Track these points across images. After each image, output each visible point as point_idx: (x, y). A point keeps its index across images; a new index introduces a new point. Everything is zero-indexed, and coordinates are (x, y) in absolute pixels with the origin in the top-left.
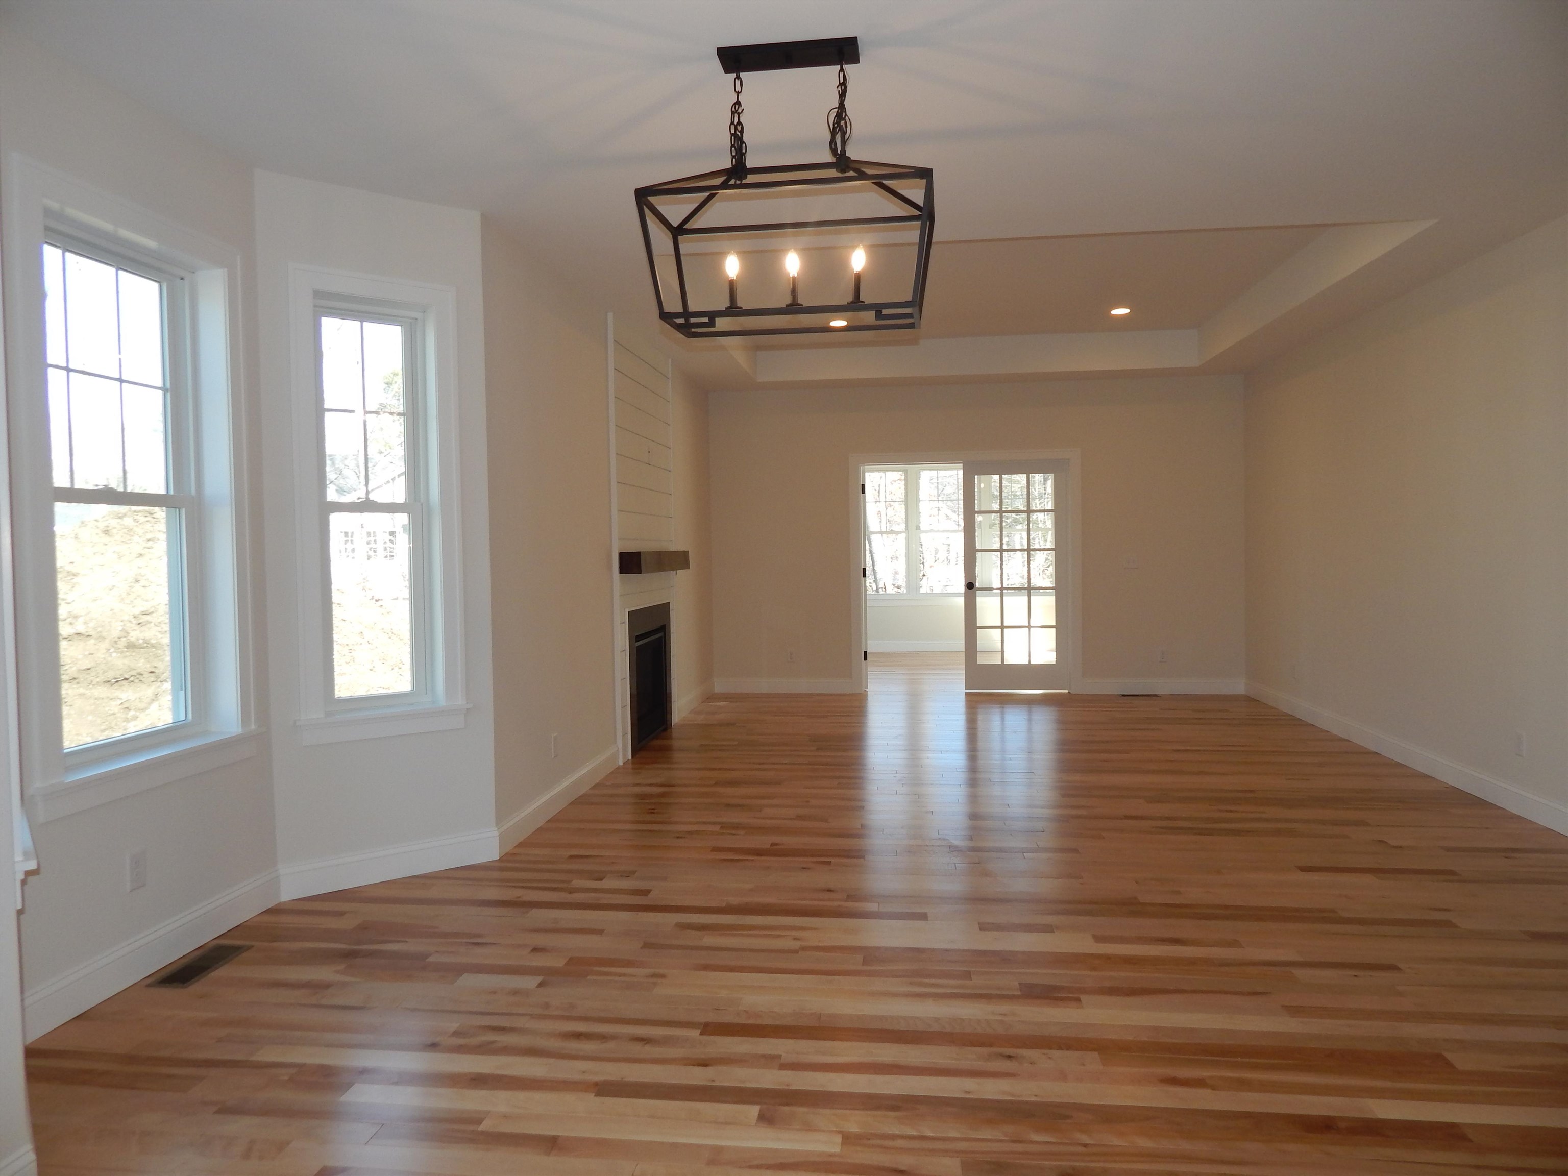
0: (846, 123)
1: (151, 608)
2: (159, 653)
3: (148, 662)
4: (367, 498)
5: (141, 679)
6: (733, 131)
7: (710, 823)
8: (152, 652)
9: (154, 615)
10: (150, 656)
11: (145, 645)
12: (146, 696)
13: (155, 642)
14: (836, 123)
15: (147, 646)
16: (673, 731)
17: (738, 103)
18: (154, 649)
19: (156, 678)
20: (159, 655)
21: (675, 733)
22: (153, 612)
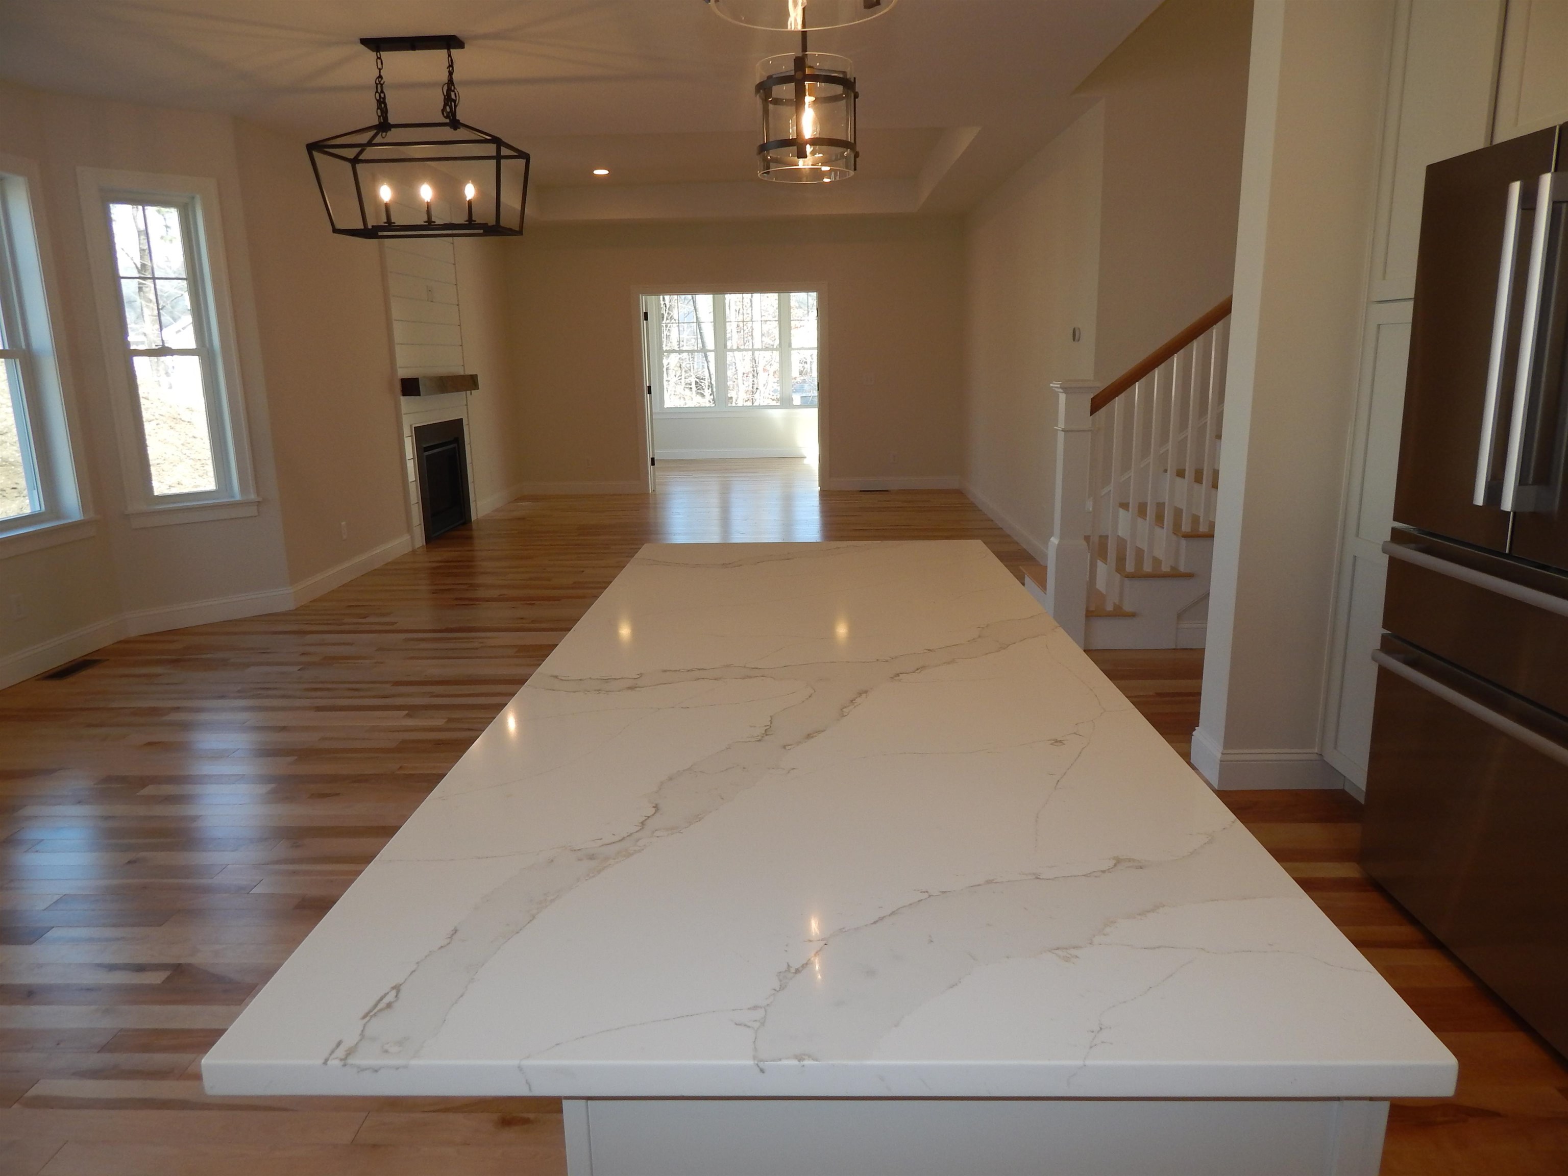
0: (455, 94)
1: (4, 428)
2: (19, 471)
3: (9, 478)
4: (163, 345)
5: (5, 494)
6: (378, 98)
7: (462, 584)
8: (12, 470)
9: (9, 435)
10: (10, 473)
11: (4, 463)
12: (12, 510)
13: (13, 460)
14: (447, 95)
15: (5, 465)
16: (473, 524)
17: (380, 77)
18: (13, 467)
19: (19, 493)
20: (19, 472)
21: (474, 526)
22: (6, 433)
